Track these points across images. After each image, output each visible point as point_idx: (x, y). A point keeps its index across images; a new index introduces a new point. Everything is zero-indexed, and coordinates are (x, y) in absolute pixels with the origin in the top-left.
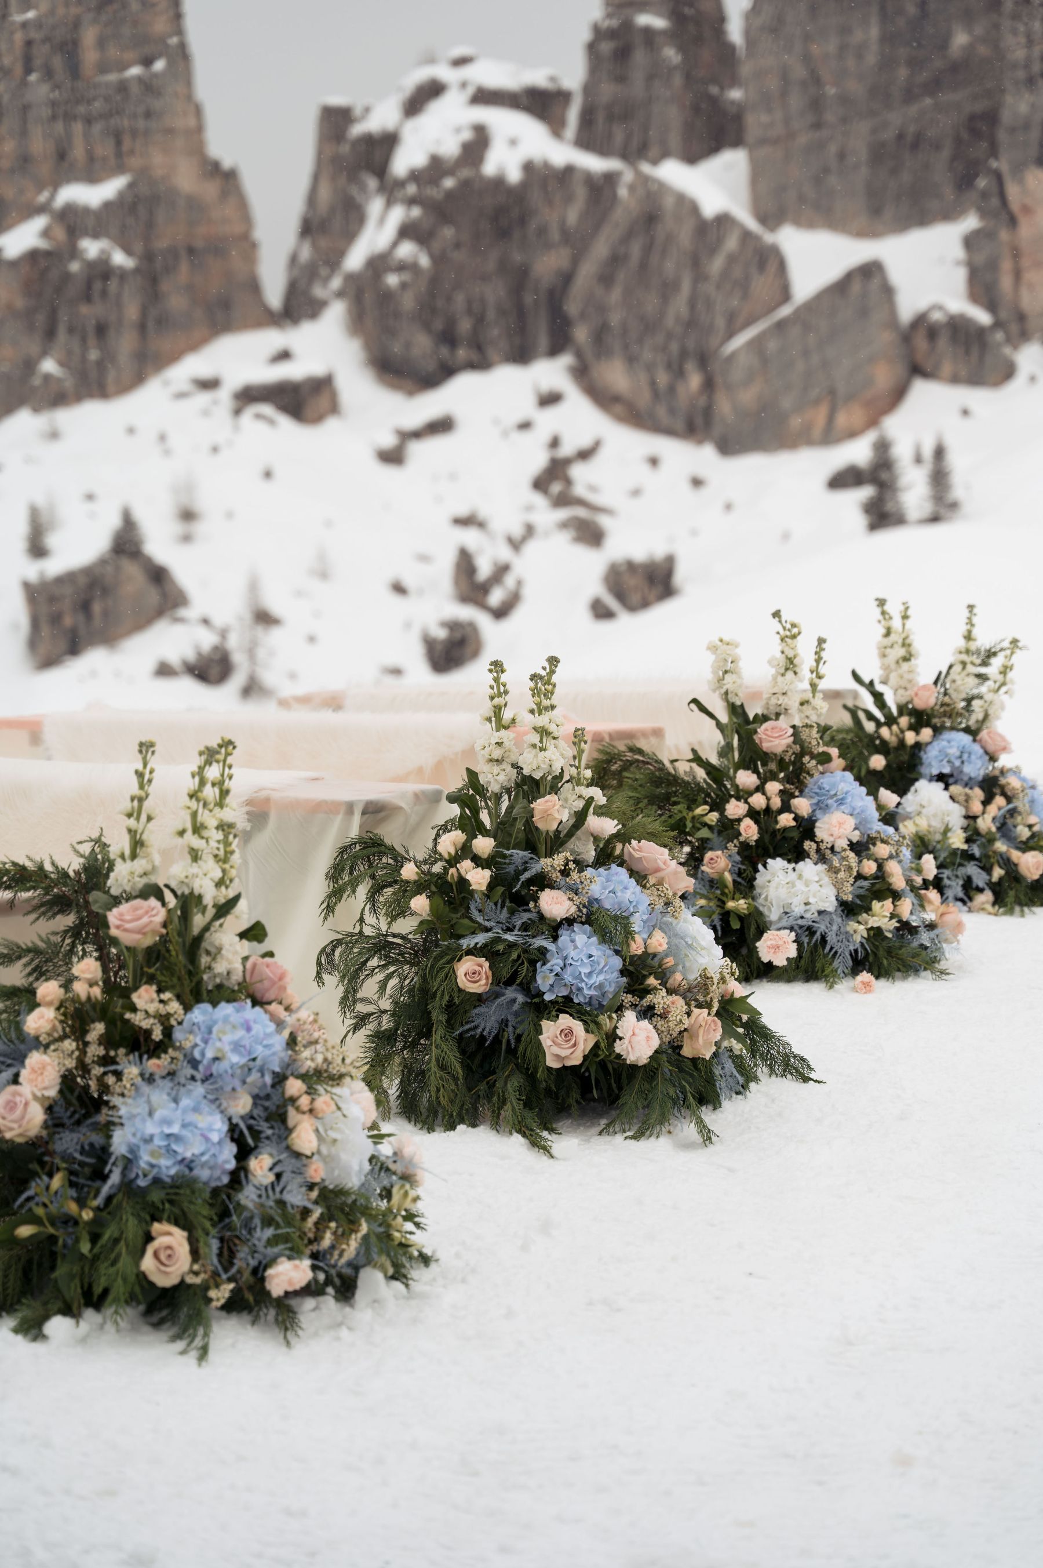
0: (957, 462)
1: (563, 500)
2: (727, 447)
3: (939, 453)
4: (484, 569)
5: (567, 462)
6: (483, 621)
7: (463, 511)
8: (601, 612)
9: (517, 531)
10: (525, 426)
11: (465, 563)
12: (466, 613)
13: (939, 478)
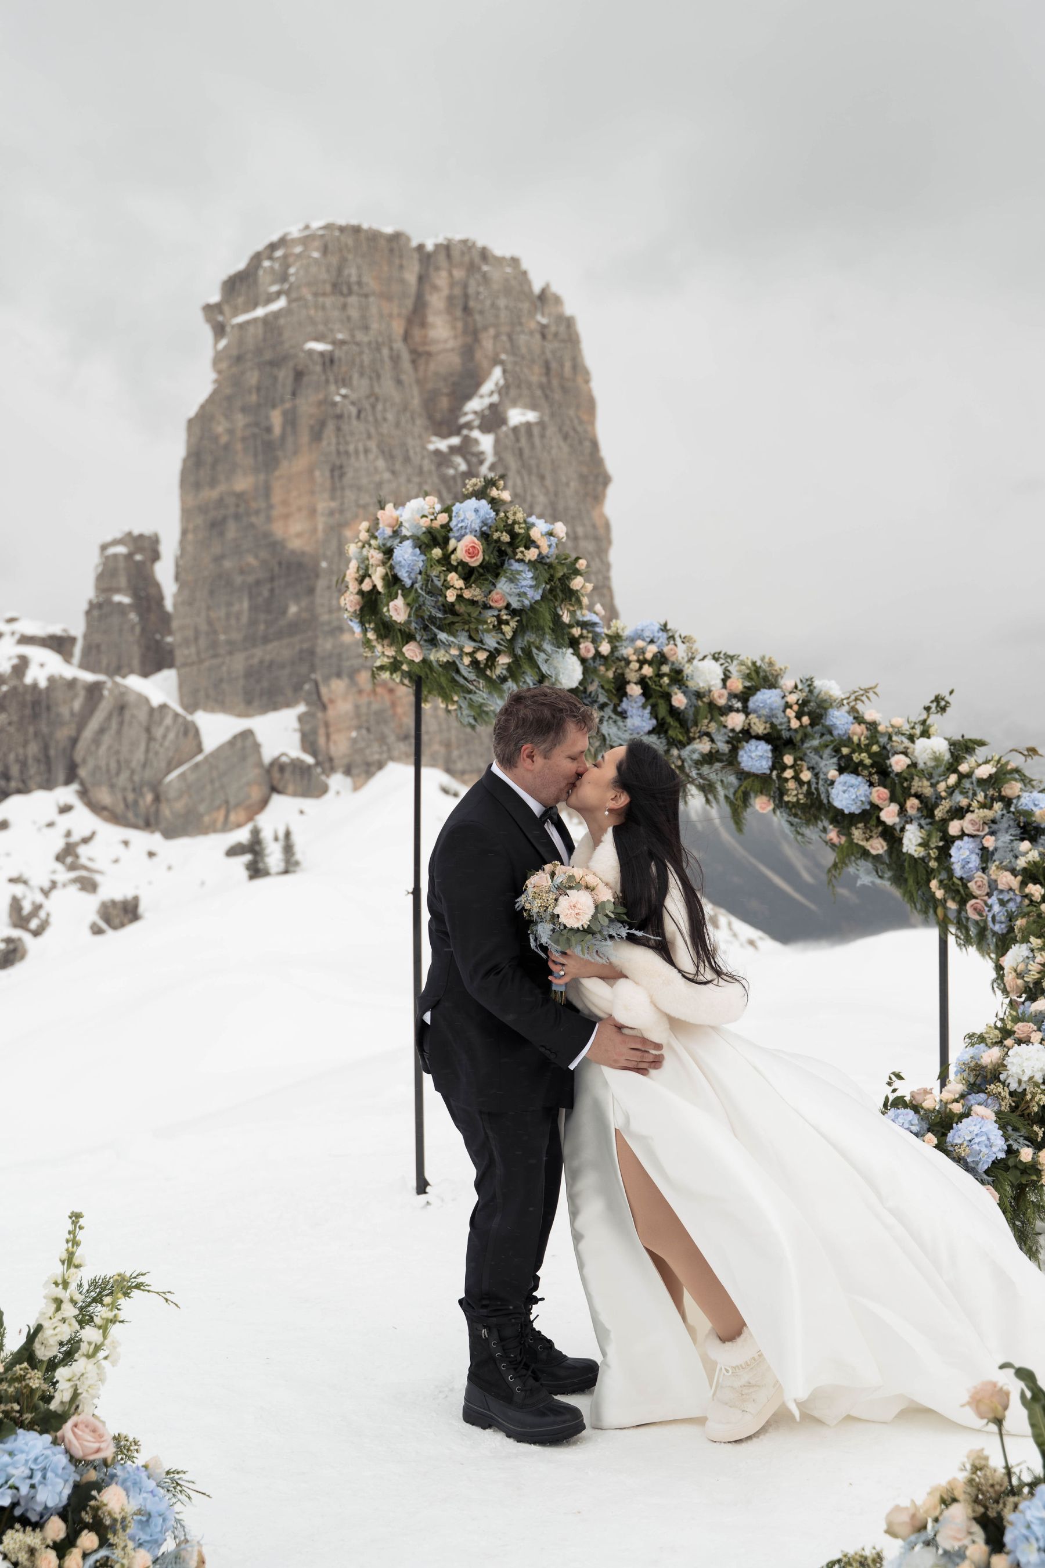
0: (297, 839)
1: (72, 867)
2: (170, 834)
3: (288, 835)
4: (27, 907)
5: (76, 844)
6: (27, 938)
7: (14, 874)
8: (97, 931)
9: (46, 885)
10: (51, 825)
11: (16, 905)
12: (16, 933)
13: (288, 849)
